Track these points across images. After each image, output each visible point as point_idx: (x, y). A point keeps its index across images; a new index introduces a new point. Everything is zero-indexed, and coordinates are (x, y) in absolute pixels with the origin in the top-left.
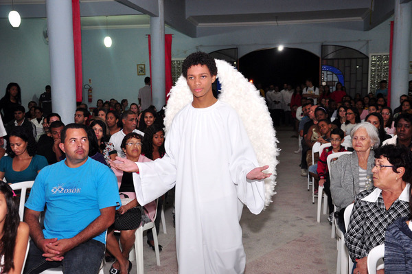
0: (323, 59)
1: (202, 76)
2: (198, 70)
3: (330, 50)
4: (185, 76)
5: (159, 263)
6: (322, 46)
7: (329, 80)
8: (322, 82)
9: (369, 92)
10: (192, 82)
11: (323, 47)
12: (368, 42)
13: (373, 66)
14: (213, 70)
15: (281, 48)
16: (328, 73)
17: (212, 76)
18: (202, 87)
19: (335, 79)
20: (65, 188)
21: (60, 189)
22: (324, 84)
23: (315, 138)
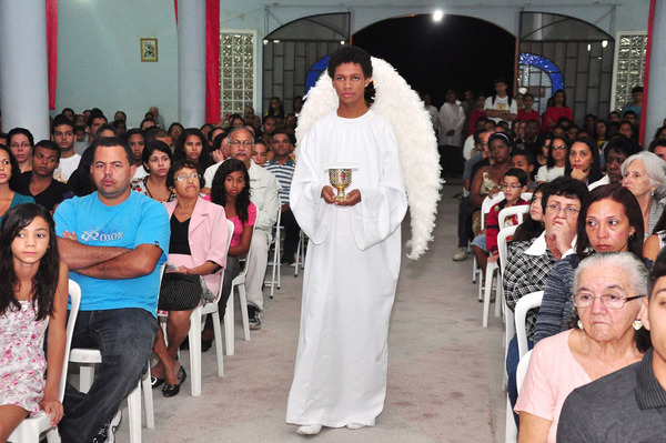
0: (521, 41)
1: (353, 77)
2: (349, 69)
3: (539, 21)
4: (332, 75)
5: (221, 373)
6: (522, 13)
7: (533, 84)
8: (518, 87)
9: (612, 109)
10: (340, 84)
11: (525, 16)
12: (614, 7)
13: (624, 56)
14: (368, 71)
15: (438, 16)
16: (532, 69)
17: (366, 78)
18: (353, 91)
19: (546, 81)
20: (101, 233)
21: (94, 235)
22: (523, 91)
23: (487, 189)
